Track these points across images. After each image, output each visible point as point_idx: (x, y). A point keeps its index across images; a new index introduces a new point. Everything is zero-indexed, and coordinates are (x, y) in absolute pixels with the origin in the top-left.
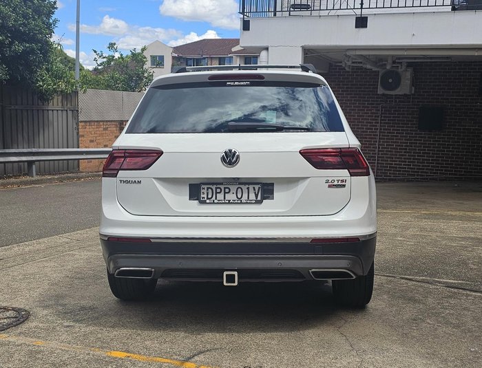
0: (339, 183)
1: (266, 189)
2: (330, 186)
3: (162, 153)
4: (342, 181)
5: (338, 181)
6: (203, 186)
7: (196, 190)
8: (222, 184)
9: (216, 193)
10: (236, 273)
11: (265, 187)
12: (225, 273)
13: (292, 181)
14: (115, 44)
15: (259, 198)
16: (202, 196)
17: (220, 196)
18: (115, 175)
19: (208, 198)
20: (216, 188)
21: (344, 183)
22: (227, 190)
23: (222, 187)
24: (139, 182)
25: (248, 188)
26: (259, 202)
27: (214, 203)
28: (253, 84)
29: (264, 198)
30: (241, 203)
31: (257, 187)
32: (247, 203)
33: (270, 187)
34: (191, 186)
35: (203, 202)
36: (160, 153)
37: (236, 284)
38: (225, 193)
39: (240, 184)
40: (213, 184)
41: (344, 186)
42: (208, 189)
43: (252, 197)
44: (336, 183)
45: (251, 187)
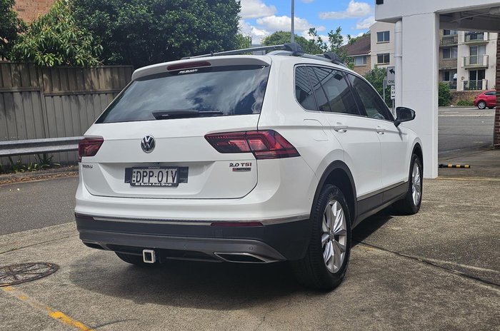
0: (244, 167)
1: (181, 172)
2: (234, 170)
3: (103, 140)
4: (247, 164)
5: (243, 164)
6: (134, 170)
7: (132, 173)
8: (147, 168)
9: (144, 176)
10: (152, 252)
11: (181, 171)
12: (144, 251)
13: (201, 165)
14: (314, 29)
15: (175, 182)
16: (133, 179)
17: (146, 180)
19: (137, 182)
20: (144, 172)
21: (249, 167)
22: (151, 174)
23: (148, 171)
24: (92, 167)
25: (167, 172)
26: (174, 185)
27: (141, 186)
28: (200, 71)
29: (179, 181)
30: (161, 186)
31: (174, 171)
32: (165, 186)
33: (185, 171)
34: (127, 169)
35: (133, 185)
37: (152, 262)
38: (150, 176)
39: (161, 168)
40: (141, 168)
41: (249, 169)
42: (138, 172)
43: (170, 180)
44: (240, 166)
45: (170, 170)
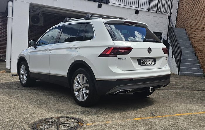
2: (166, 59)
3: (132, 48)
7: (140, 61)
8: (145, 59)
9: (144, 62)
10: (153, 87)
16: (141, 63)
18: (116, 57)
23: (145, 60)
24: (126, 59)
25: (151, 60)
26: (154, 65)
27: (144, 65)
29: (154, 63)
30: (150, 65)
31: (153, 60)
33: (155, 60)
34: (138, 60)
35: (141, 65)
36: (131, 49)
38: (146, 62)
39: (149, 59)
40: (143, 59)
43: (152, 63)
